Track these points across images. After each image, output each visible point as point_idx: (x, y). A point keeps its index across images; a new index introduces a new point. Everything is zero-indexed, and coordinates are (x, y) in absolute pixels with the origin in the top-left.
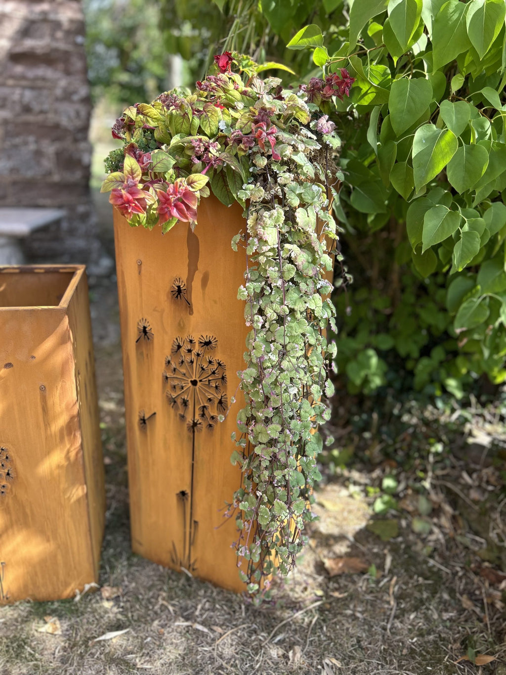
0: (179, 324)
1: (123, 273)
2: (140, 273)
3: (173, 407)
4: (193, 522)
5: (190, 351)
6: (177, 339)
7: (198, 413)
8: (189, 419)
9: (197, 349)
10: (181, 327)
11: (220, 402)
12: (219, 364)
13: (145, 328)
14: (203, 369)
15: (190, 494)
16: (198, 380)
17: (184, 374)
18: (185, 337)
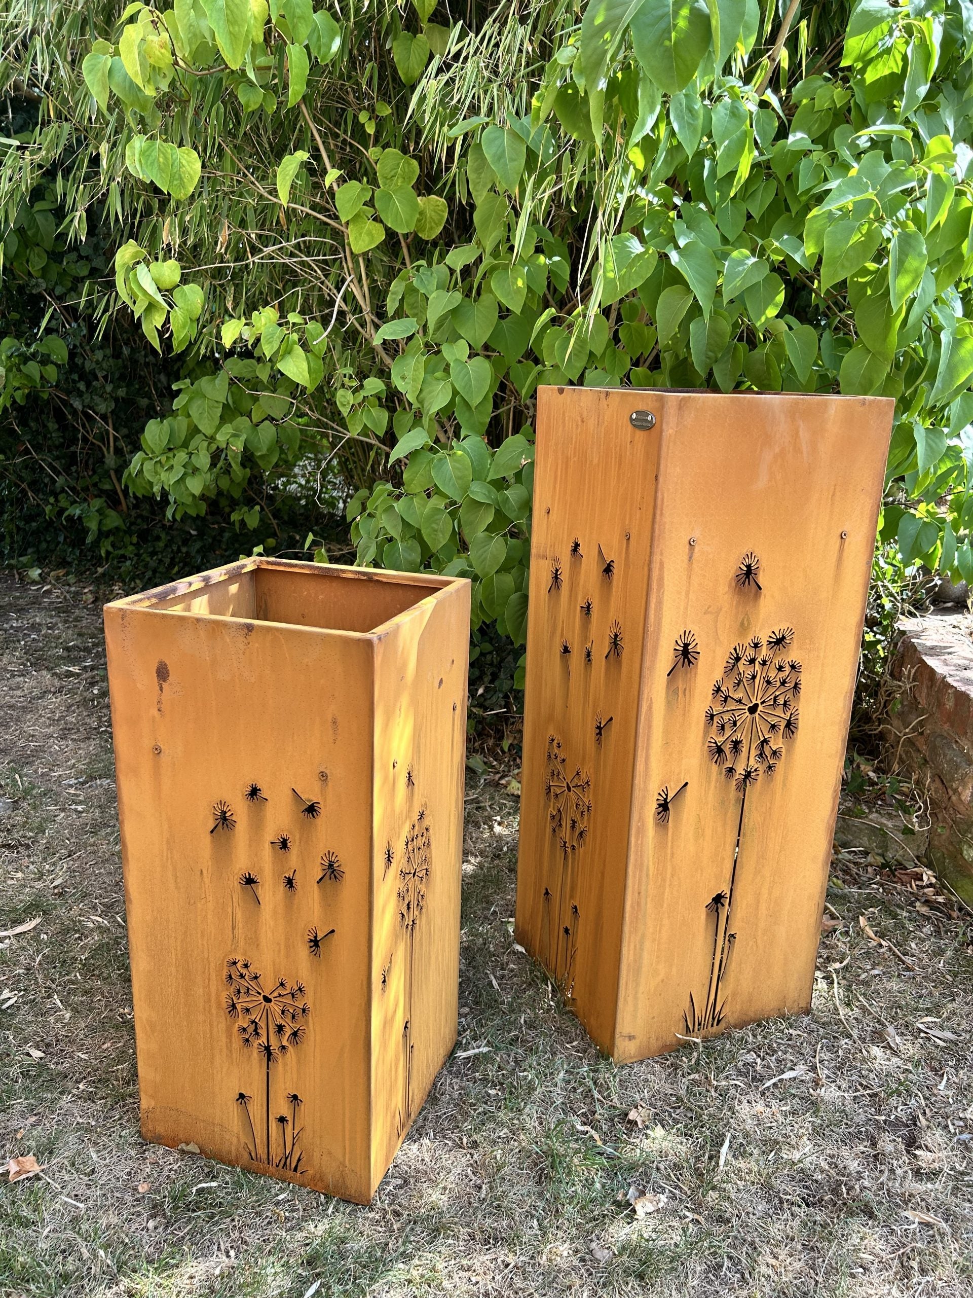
0: (742, 624)
1: (662, 564)
2: (690, 558)
3: (716, 762)
4: (727, 938)
5: (752, 661)
6: (735, 649)
7: (754, 752)
8: (740, 770)
9: (764, 652)
10: (743, 628)
11: (789, 724)
12: (793, 667)
13: (686, 645)
14: (769, 682)
15: (728, 896)
16: (759, 702)
17: (740, 701)
18: (748, 641)
